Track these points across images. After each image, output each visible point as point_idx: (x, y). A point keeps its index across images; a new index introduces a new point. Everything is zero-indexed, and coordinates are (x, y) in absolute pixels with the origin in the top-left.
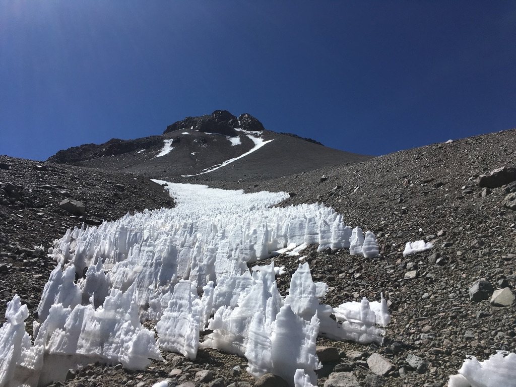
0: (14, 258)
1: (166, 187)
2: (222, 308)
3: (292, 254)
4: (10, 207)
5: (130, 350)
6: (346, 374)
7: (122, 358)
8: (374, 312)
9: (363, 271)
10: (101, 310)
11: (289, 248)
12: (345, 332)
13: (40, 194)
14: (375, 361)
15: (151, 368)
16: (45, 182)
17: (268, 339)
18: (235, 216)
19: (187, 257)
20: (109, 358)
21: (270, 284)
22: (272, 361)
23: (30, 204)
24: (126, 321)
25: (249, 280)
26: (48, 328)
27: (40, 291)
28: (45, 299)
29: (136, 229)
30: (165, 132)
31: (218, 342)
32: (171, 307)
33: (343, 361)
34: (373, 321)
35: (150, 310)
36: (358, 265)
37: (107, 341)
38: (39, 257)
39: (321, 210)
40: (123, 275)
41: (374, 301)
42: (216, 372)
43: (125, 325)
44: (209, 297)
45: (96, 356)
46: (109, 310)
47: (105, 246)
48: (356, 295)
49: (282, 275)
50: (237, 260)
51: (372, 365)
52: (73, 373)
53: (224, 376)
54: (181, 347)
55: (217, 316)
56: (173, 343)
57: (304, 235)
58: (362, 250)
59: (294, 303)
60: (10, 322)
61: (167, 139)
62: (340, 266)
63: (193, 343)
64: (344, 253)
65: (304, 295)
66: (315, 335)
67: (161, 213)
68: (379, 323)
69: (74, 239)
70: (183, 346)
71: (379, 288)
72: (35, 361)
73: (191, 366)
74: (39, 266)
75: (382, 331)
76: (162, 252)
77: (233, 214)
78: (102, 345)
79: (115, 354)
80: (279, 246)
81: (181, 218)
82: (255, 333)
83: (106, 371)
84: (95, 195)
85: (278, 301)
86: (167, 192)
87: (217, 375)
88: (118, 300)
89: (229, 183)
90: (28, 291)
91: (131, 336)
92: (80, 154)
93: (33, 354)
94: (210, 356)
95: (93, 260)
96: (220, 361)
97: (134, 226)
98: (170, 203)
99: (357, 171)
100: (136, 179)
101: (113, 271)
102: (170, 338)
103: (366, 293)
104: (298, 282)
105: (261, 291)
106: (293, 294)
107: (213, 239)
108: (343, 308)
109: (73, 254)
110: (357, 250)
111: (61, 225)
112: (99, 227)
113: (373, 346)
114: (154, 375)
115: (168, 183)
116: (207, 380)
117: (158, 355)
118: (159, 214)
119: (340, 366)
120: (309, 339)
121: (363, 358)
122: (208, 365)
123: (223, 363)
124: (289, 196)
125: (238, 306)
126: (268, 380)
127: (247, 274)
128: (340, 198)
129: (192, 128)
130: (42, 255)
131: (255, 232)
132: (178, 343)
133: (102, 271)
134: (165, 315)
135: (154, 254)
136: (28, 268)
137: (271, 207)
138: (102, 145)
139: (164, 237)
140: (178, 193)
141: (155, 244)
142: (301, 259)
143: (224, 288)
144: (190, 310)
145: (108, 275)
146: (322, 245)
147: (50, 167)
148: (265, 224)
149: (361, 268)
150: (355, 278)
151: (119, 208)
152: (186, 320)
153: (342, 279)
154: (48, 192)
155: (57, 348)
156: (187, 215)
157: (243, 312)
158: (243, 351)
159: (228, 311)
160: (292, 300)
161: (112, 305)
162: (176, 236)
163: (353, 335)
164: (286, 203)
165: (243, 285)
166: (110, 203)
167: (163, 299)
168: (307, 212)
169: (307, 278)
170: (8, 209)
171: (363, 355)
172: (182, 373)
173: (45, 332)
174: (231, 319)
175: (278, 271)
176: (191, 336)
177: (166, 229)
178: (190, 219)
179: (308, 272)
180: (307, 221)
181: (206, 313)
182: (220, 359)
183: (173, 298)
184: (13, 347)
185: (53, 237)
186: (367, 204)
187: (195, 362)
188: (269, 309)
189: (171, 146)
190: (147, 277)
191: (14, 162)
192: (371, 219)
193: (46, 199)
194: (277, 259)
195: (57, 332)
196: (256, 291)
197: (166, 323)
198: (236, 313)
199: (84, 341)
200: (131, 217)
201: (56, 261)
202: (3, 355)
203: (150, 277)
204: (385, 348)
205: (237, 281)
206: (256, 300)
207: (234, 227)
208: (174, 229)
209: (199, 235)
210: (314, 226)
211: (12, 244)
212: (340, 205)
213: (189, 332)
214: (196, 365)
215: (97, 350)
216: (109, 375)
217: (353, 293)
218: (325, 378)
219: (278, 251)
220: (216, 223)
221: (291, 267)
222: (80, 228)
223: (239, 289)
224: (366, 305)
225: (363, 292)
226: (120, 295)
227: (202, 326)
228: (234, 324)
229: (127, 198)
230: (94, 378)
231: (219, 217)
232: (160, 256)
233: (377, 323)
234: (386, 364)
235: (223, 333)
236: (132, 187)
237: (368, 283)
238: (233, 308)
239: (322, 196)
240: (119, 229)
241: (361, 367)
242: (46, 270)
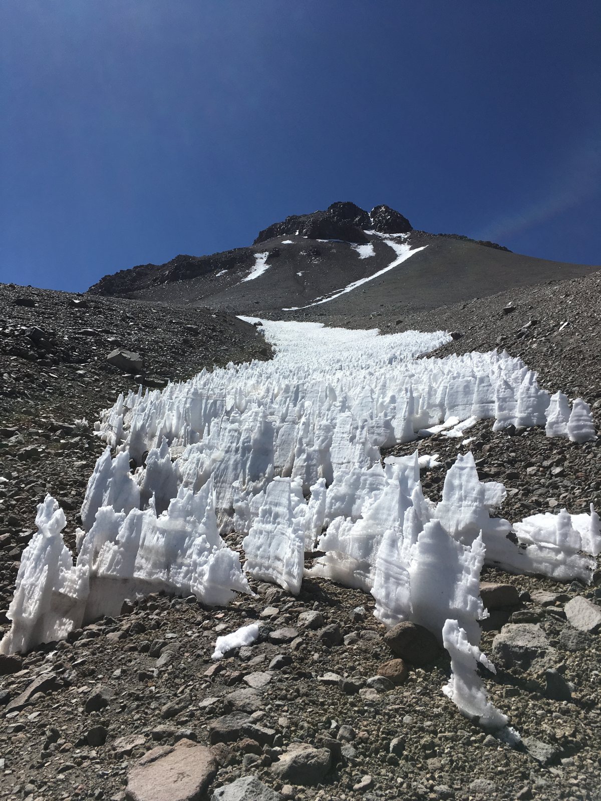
0: (47, 437)
1: (259, 328)
2: (338, 519)
3: (452, 434)
4: (39, 363)
5: (206, 577)
6: (529, 626)
7: (195, 588)
8: (579, 533)
9: (566, 463)
10: (165, 517)
11: (447, 424)
12: (530, 561)
13: (79, 343)
14: (577, 609)
15: (236, 603)
16: (85, 324)
17: (405, 570)
18: (364, 372)
19: (290, 437)
20: (178, 585)
21: (413, 485)
22: (411, 604)
23: (67, 359)
24: (200, 535)
25: (380, 477)
26: (95, 539)
27: (84, 485)
28: (90, 498)
29: (214, 394)
30: (256, 242)
31: (333, 569)
32: (263, 516)
33: (525, 607)
34: (577, 546)
35: (236, 517)
36: (559, 453)
37: (175, 561)
38: (82, 435)
39: (502, 362)
40: (197, 464)
41: (582, 512)
42: (329, 615)
43: (198, 541)
44: (318, 502)
45: (160, 583)
46: (176, 518)
47: (171, 420)
48: (553, 502)
49: (435, 467)
50: (364, 444)
51: (572, 615)
52: (130, 604)
53: (341, 620)
54: (279, 576)
55: (331, 532)
56: (267, 568)
57: (471, 404)
58: (567, 429)
59: (450, 514)
60: (41, 532)
61: (259, 252)
62: (529, 454)
63: (295, 571)
64: (537, 434)
65: (465, 503)
66: (478, 567)
67: (252, 369)
68: (586, 549)
69: (129, 409)
70: (281, 574)
71: (591, 491)
72: (77, 587)
73: (292, 603)
74: (81, 448)
75: (591, 562)
76: (252, 431)
77: (362, 369)
78: (167, 567)
79: (185, 581)
80: (431, 421)
81: (281, 377)
82: (386, 561)
83: (174, 605)
84: (157, 342)
85: (423, 512)
86: (261, 335)
87: (331, 619)
88: (188, 503)
89: (357, 318)
90: (67, 485)
91: (207, 557)
92: (134, 280)
93: (75, 577)
94: (321, 590)
95: (156, 440)
96: (336, 599)
97: (212, 390)
98: (266, 353)
99: (567, 295)
100: (214, 316)
101: (183, 458)
102: (263, 561)
103: (569, 499)
104: (456, 482)
105: (397, 497)
106: (448, 500)
107: (329, 410)
108: (529, 523)
109: (128, 431)
110: (558, 429)
111: (110, 388)
112: (163, 391)
113: (575, 584)
114: (240, 615)
115: (263, 321)
116: (315, 625)
117: (244, 585)
118: (250, 370)
119: (520, 614)
120: (468, 572)
121: (558, 603)
122: (316, 603)
123: (339, 602)
124: (452, 338)
125: (362, 518)
126: (405, 632)
127: (377, 468)
128: (535, 342)
129: (297, 233)
130: (86, 432)
131: (393, 399)
132: (274, 569)
133: (168, 458)
134: (255, 528)
135: (240, 434)
136: (66, 452)
137: (421, 357)
138: (164, 265)
139: (254, 407)
140: (278, 336)
141: (242, 419)
142: (465, 442)
143: (343, 489)
144: (290, 523)
145: (177, 464)
146: (500, 421)
147: (92, 302)
148: (408, 386)
149: (564, 459)
150: (552, 475)
151: (190, 361)
152: (284, 536)
153: (531, 475)
154: (90, 339)
155: (108, 569)
156: (291, 371)
157: (369, 527)
158: (369, 585)
159: (347, 524)
160: (447, 510)
161: (180, 511)
162: (273, 406)
163: (544, 567)
164: (446, 349)
165: (371, 484)
166: (178, 353)
167: (253, 502)
168: (477, 367)
169: (470, 476)
170: (36, 366)
171: (558, 599)
172: (278, 613)
173: (90, 546)
174: (351, 537)
175: (429, 462)
176: (292, 560)
177: (258, 394)
178: (295, 377)
179: (472, 468)
180: (477, 382)
181: (316, 526)
182: (336, 596)
183: (266, 504)
184: (46, 567)
185: (100, 406)
186: (581, 352)
187: (298, 598)
188: (408, 525)
189: (266, 263)
190: (231, 467)
191: (42, 295)
192: (586, 377)
193: (88, 350)
194: (428, 443)
195: (107, 547)
196: (389, 497)
197: (257, 539)
198: (359, 528)
199: (143, 561)
200: (208, 375)
201: (104, 441)
202: (34, 578)
203: (235, 469)
204: (595, 588)
205: (363, 478)
206: (389, 510)
207: (360, 393)
208: (270, 394)
209: (307, 404)
210: (488, 390)
211: (44, 418)
212: (534, 353)
213: (289, 554)
214: (299, 603)
215: (161, 574)
216: (178, 611)
217: (548, 499)
218: (496, 632)
219: (429, 430)
220: (334, 384)
221: (449, 456)
222: (136, 392)
223: (365, 491)
224: (566, 521)
225: (564, 497)
226: (191, 498)
227: (310, 544)
228: (356, 545)
229: (202, 346)
230: (157, 615)
231: (339, 374)
232: (249, 437)
233: (583, 549)
234: (594, 614)
235: (340, 556)
236: (210, 329)
237: (574, 484)
238: (354, 521)
239: (505, 338)
240: (190, 395)
241: (554, 618)
242: (93, 455)
